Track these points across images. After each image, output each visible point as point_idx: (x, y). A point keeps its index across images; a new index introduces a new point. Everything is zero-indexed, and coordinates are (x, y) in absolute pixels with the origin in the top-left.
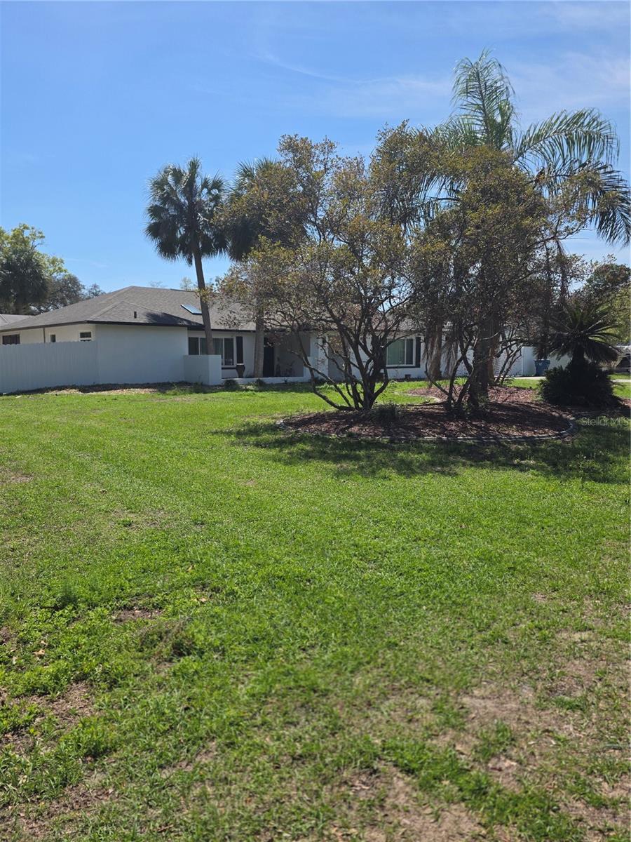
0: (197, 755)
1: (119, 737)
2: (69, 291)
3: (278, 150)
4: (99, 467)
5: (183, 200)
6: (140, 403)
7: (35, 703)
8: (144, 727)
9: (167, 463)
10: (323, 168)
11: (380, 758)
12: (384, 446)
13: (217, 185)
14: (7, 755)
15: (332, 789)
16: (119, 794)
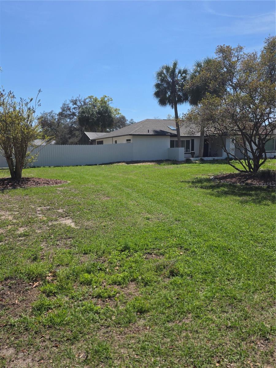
0: (183, 319)
1: (150, 306)
2: (122, 122)
3: (215, 53)
4: (135, 195)
5: (170, 80)
6: (150, 169)
7: (116, 288)
8: (160, 304)
9: (162, 194)
10: (236, 59)
11: (269, 334)
12: (264, 190)
13: (185, 72)
14: (107, 307)
15: (246, 344)
16: (151, 330)
